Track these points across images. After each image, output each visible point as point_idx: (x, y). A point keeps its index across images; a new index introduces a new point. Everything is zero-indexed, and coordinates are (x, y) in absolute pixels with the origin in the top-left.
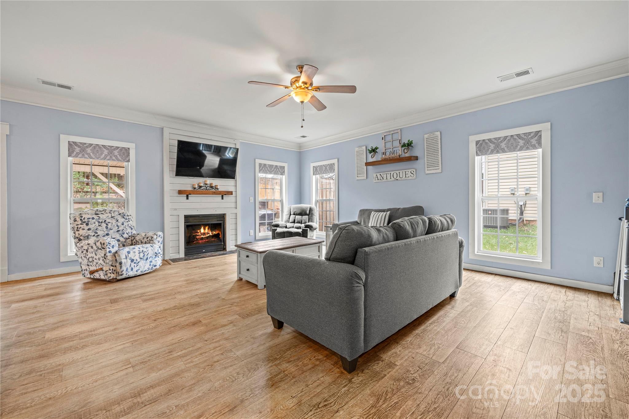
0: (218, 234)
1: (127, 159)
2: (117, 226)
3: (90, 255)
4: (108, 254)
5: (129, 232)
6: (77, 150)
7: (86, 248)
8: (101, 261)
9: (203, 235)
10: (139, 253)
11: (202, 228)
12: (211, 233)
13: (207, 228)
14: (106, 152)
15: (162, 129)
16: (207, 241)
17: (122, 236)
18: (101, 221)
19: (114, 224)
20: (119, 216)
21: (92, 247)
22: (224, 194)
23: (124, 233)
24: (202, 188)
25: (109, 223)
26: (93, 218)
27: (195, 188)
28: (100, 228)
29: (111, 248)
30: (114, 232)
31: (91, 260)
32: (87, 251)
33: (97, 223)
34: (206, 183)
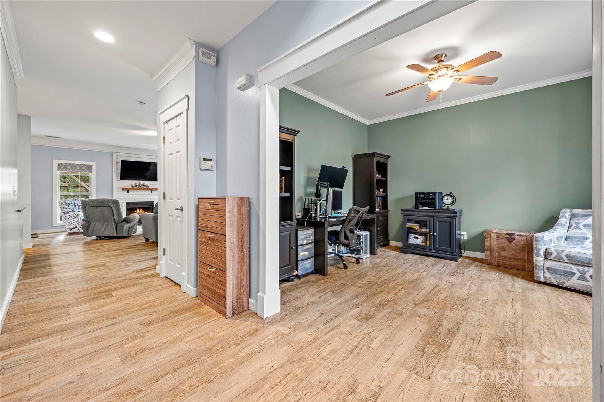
1: (91, 171)
3: (70, 221)
4: (80, 220)
6: (63, 167)
7: (68, 217)
8: (76, 223)
13: (141, 210)
14: (78, 167)
15: (112, 153)
21: (71, 217)
22: (152, 190)
24: (138, 186)
26: (71, 203)
27: (133, 187)
31: (70, 223)
32: (69, 219)
34: (140, 183)
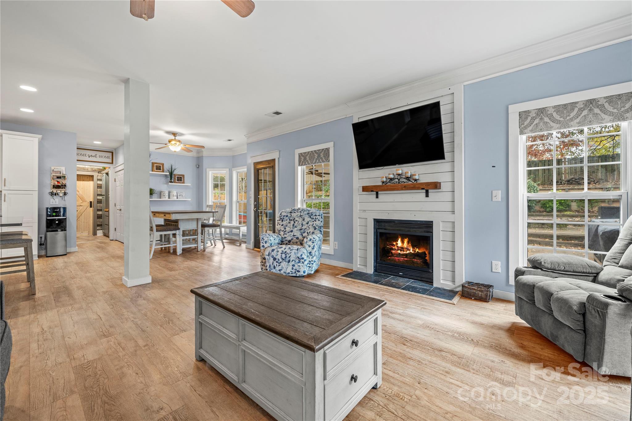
0: (425, 253)
1: (329, 159)
2: (302, 225)
5: (310, 232)
9: (401, 250)
10: (282, 253)
11: (400, 240)
12: (411, 249)
16: (406, 260)
17: (302, 234)
18: (291, 219)
19: (300, 222)
20: (307, 215)
22: (428, 188)
23: (304, 232)
24: (394, 181)
25: (297, 221)
27: (384, 182)
28: (289, 225)
29: (264, 243)
30: (297, 230)
33: (288, 220)
34: (398, 172)
